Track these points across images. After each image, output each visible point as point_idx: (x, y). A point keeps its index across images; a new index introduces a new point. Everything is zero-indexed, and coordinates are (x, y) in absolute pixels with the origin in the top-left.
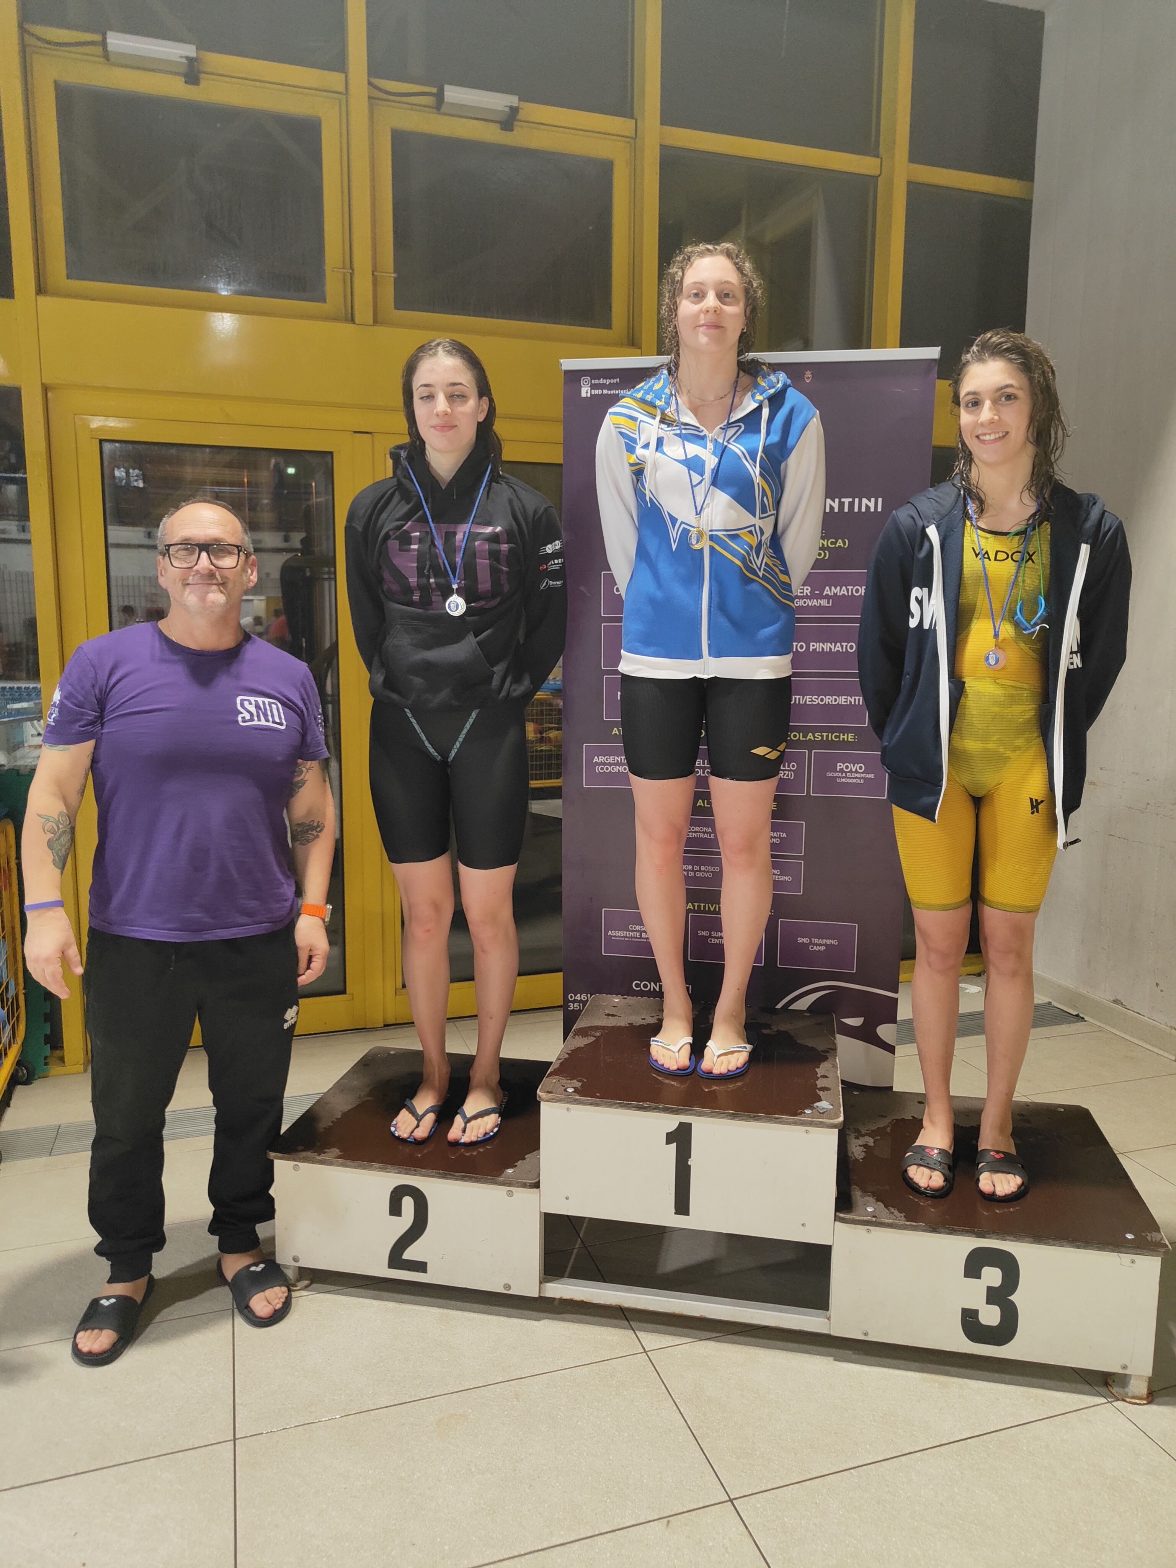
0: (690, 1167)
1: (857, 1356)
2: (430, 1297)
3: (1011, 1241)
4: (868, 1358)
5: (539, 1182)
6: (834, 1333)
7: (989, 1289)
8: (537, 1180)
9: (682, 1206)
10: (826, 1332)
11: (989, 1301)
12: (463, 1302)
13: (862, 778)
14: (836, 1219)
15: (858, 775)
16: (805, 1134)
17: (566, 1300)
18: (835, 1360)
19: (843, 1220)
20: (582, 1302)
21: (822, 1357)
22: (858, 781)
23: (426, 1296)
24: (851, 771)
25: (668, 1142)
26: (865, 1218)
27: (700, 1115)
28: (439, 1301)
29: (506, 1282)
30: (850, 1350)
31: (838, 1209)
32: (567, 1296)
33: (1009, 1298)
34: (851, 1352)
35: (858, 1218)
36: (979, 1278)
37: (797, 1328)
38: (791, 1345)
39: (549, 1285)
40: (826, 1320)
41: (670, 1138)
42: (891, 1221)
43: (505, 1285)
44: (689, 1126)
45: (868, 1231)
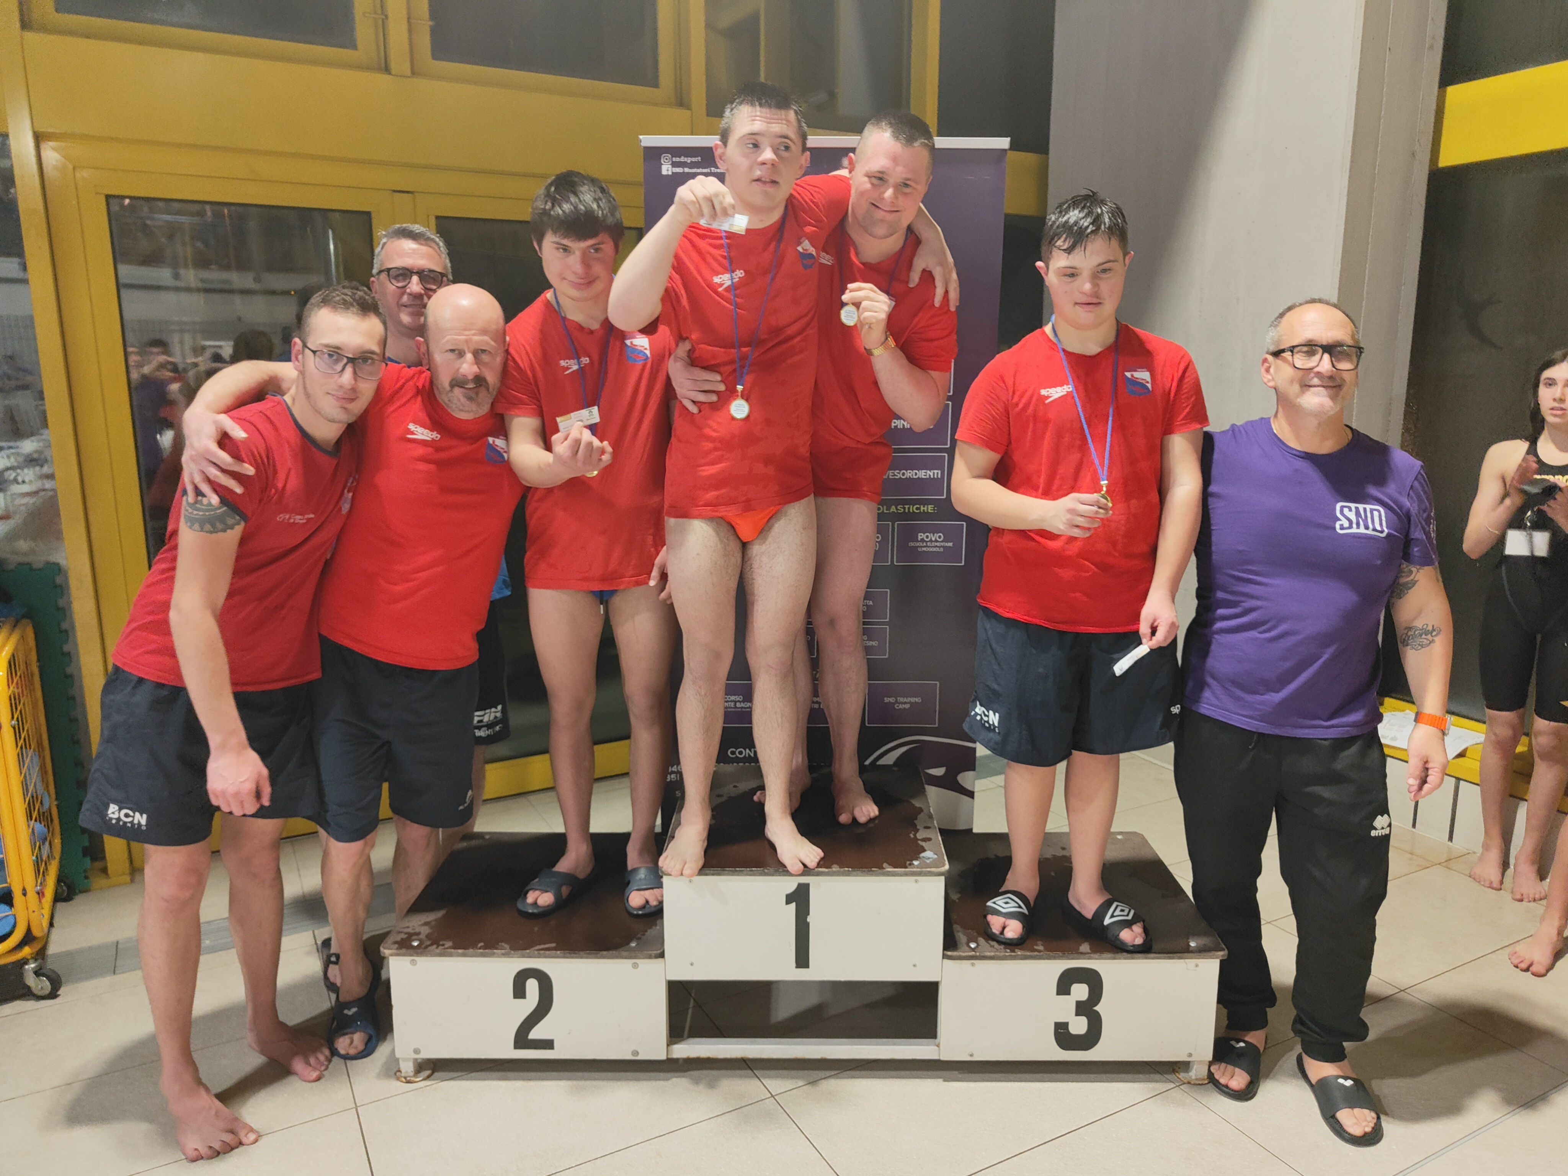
0: (809, 923)
1: (963, 1075)
2: (557, 1071)
3: (1096, 959)
4: (973, 1075)
5: (663, 951)
6: (943, 1058)
7: (1078, 1003)
9: (802, 960)
10: (936, 1057)
11: (1078, 1014)
12: (589, 1071)
13: (942, 546)
14: (945, 957)
15: (938, 544)
16: (915, 884)
17: (695, 1059)
18: (945, 1081)
19: (950, 958)
20: (709, 1058)
21: (933, 1080)
22: (938, 549)
23: (553, 1071)
24: (931, 541)
25: (788, 902)
26: (969, 954)
27: (819, 876)
28: (566, 1074)
29: (634, 1048)
30: (955, 1070)
31: (945, 948)
32: (693, 1054)
33: (1095, 1008)
34: (957, 1072)
35: (963, 954)
36: (1069, 994)
37: (910, 1058)
38: (903, 1073)
39: (676, 1047)
40: (936, 1047)
41: (789, 899)
42: (992, 954)
43: (633, 1052)
44: (808, 885)
45: (973, 965)
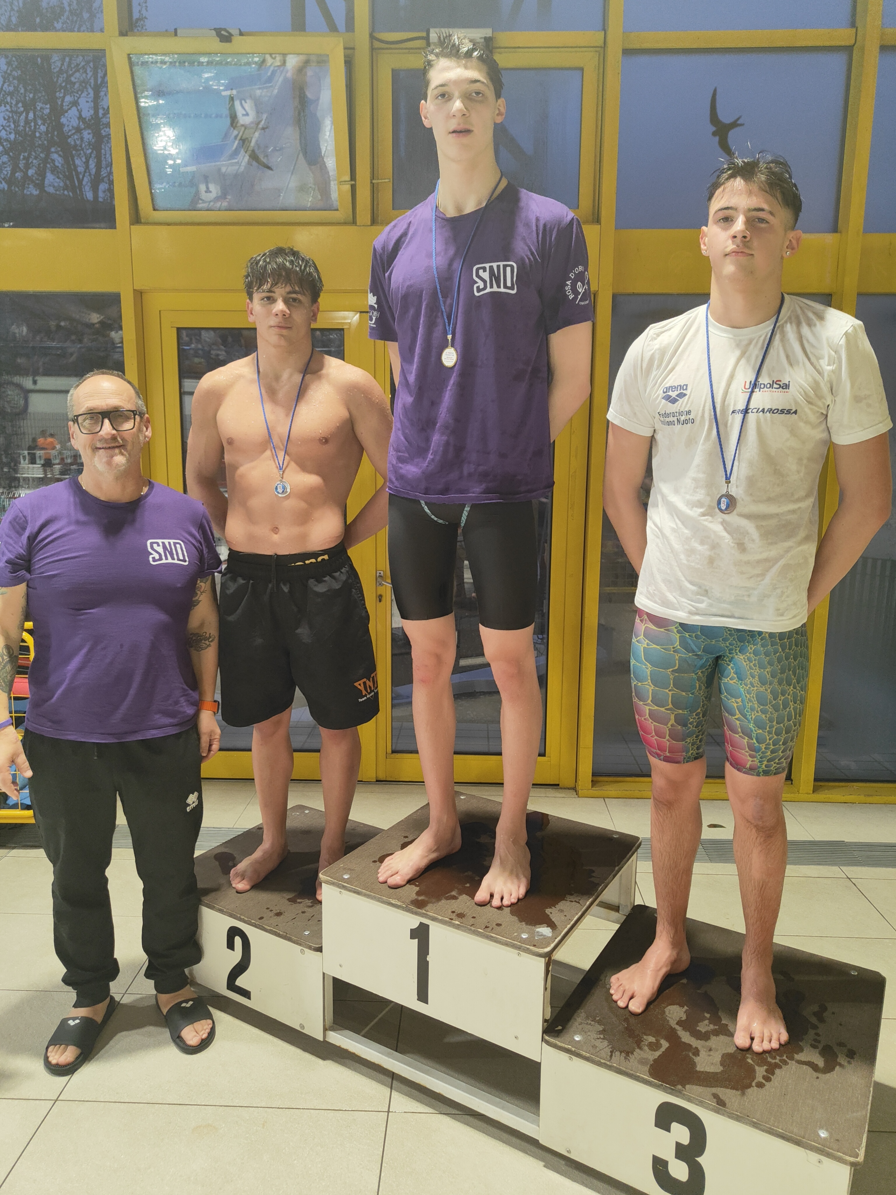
0: (428, 962)
1: (567, 1168)
3: (697, 1105)
5: (322, 947)
6: (544, 1142)
7: (678, 1145)
8: (320, 946)
9: (423, 995)
10: (537, 1138)
11: (678, 1156)
14: (543, 1039)
16: (517, 956)
17: (343, 1049)
19: (548, 1043)
20: (354, 1054)
21: (535, 1160)
25: (412, 937)
26: (566, 1046)
27: (434, 919)
29: (301, 1023)
31: (546, 1031)
32: (344, 1046)
33: (699, 1159)
34: (564, 1163)
35: (559, 1044)
36: (669, 1131)
37: (515, 1127)
38: (513, 1140)
39: (332, 1033)
40: (536, 1126)
41: (414, 934)
42: (588, 1055)
43: (301, 1024)
44: (428, 926)
45: (571, 1059)
